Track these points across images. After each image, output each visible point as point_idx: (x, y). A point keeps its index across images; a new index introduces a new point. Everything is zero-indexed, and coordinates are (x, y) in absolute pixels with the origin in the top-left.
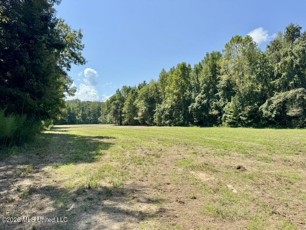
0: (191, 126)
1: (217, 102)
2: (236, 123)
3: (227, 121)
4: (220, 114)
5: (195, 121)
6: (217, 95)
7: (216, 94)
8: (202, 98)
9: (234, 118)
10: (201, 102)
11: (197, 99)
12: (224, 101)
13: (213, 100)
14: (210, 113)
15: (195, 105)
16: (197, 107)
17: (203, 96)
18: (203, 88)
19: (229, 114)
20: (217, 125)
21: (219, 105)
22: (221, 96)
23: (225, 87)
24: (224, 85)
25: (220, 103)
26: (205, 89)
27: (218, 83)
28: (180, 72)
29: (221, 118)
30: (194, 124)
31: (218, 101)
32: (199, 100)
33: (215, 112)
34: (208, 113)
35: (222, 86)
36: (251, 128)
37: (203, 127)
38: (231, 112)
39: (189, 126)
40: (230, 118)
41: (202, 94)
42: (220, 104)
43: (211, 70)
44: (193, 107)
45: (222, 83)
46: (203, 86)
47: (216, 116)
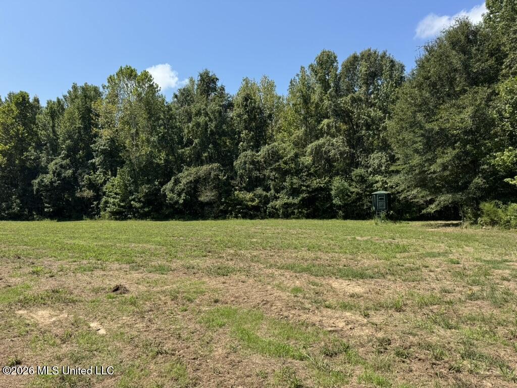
0: (38, 220)
1: (92, 175)
2: (124, 212)
3: (108, 209)
4: (98, 198)
5: (46, 210)
6: (91, 163)
7: (90, 161)
8: (61, 166)
9: (121, 204)
10: (61, 174)
11: (52, 166)
12: (105, 173)
13: (84, 172)
14: (78, 195)
15: (47, 178)
16: (52, 183)
17: (64, 162)
18: (64, 146)
19: (113, 198)
20: (91, 217)
21: (95, 181)
22: (99, 165)
23: (106, 149)
24: (104, 145)
25: (97, 177)
26: (69, 149)
27: (95, 142)
28: (14, 109)
29: (99, 204)
30: (43, 216)
31: (94, 173)
32: (56, 169)
33: (88, 193)
34: (74, 194)
35: (102, 147)
36: (148, 220)
37: (63, 221)
38: (116, 194)
39: (33, 219)
40: (114, 205)
41: (63, 159)
42: (98, 178)
43: (80, 116)
44: (42, 181)
45: (101, 143)
47: (89, 201)
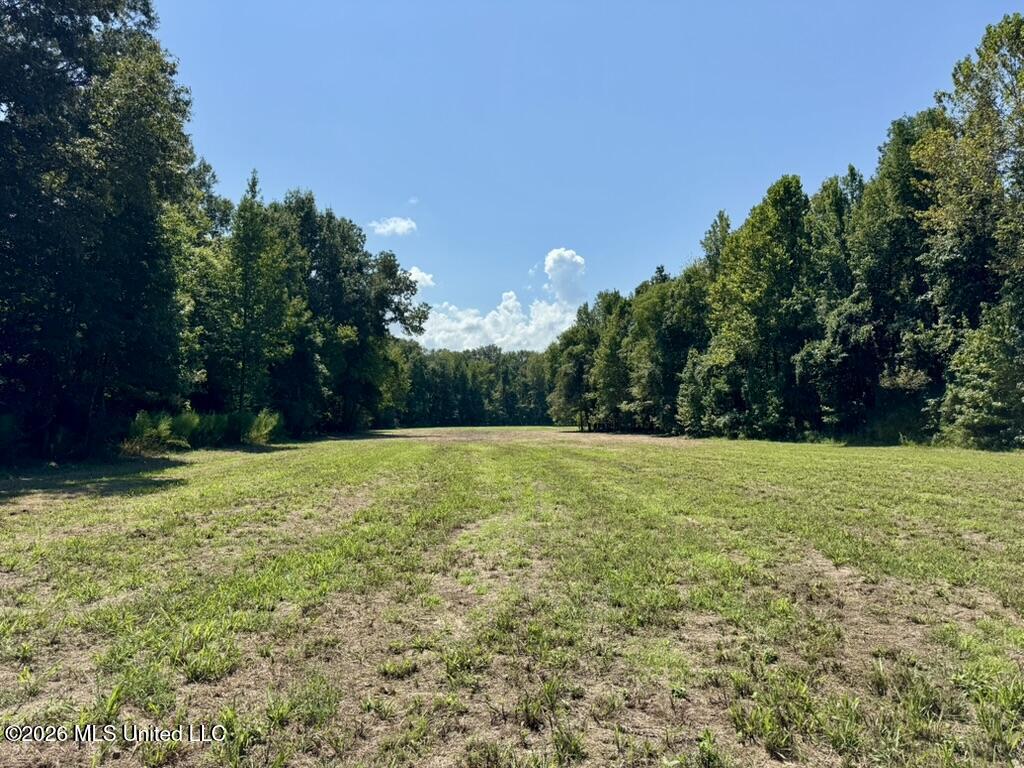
0: (812, 441)
1: (920, 332)
2: (1005, 427)
3: (960, 419)
4: (937, 388)
5: (826, 419)
6: (923, 301)
7: (919, 298)
8: (851, 319)
9: (994, 403)
10: (849, 337)
11: (831, 321)
12: (957, 325)
13: (906, 325)
14: (885, 383)
15: (820, 349)
16: (829, 356)
17: (855, 309)
18: (858, 272)
19: (975, 387)
21: (930, 347)
22: (942, 305)
23: (956, 260)
24: (951, 251)
25: (936, 336)
26: (871, 275)
27: (927, 249)
28: (771, 214)
29: (939, 404)
30: (822, 432)
31: (928, 326)
32: (839, 326)
33: (909, 378)
34: (878, 382)
35: (944, 257)
38: (982, 375)
39: (804, 439)
40: (976, 407)
41: (857, 301)
42: (939, 340)
43: (897, 193)
44: (810, 355)
45: (943, 248)
46: (862, 265)
47: (915, 397)
